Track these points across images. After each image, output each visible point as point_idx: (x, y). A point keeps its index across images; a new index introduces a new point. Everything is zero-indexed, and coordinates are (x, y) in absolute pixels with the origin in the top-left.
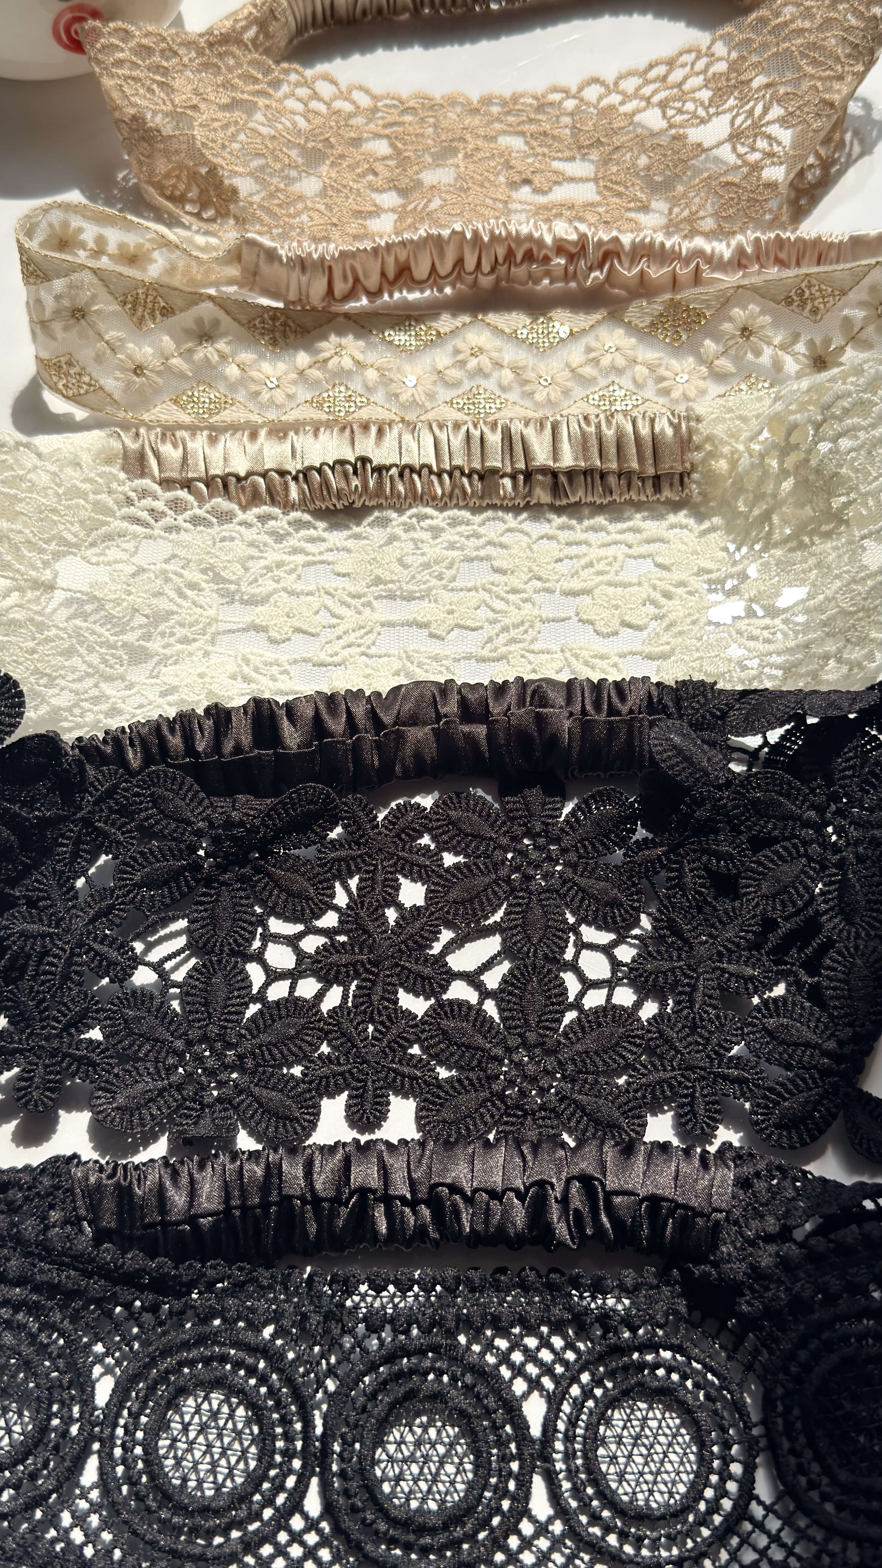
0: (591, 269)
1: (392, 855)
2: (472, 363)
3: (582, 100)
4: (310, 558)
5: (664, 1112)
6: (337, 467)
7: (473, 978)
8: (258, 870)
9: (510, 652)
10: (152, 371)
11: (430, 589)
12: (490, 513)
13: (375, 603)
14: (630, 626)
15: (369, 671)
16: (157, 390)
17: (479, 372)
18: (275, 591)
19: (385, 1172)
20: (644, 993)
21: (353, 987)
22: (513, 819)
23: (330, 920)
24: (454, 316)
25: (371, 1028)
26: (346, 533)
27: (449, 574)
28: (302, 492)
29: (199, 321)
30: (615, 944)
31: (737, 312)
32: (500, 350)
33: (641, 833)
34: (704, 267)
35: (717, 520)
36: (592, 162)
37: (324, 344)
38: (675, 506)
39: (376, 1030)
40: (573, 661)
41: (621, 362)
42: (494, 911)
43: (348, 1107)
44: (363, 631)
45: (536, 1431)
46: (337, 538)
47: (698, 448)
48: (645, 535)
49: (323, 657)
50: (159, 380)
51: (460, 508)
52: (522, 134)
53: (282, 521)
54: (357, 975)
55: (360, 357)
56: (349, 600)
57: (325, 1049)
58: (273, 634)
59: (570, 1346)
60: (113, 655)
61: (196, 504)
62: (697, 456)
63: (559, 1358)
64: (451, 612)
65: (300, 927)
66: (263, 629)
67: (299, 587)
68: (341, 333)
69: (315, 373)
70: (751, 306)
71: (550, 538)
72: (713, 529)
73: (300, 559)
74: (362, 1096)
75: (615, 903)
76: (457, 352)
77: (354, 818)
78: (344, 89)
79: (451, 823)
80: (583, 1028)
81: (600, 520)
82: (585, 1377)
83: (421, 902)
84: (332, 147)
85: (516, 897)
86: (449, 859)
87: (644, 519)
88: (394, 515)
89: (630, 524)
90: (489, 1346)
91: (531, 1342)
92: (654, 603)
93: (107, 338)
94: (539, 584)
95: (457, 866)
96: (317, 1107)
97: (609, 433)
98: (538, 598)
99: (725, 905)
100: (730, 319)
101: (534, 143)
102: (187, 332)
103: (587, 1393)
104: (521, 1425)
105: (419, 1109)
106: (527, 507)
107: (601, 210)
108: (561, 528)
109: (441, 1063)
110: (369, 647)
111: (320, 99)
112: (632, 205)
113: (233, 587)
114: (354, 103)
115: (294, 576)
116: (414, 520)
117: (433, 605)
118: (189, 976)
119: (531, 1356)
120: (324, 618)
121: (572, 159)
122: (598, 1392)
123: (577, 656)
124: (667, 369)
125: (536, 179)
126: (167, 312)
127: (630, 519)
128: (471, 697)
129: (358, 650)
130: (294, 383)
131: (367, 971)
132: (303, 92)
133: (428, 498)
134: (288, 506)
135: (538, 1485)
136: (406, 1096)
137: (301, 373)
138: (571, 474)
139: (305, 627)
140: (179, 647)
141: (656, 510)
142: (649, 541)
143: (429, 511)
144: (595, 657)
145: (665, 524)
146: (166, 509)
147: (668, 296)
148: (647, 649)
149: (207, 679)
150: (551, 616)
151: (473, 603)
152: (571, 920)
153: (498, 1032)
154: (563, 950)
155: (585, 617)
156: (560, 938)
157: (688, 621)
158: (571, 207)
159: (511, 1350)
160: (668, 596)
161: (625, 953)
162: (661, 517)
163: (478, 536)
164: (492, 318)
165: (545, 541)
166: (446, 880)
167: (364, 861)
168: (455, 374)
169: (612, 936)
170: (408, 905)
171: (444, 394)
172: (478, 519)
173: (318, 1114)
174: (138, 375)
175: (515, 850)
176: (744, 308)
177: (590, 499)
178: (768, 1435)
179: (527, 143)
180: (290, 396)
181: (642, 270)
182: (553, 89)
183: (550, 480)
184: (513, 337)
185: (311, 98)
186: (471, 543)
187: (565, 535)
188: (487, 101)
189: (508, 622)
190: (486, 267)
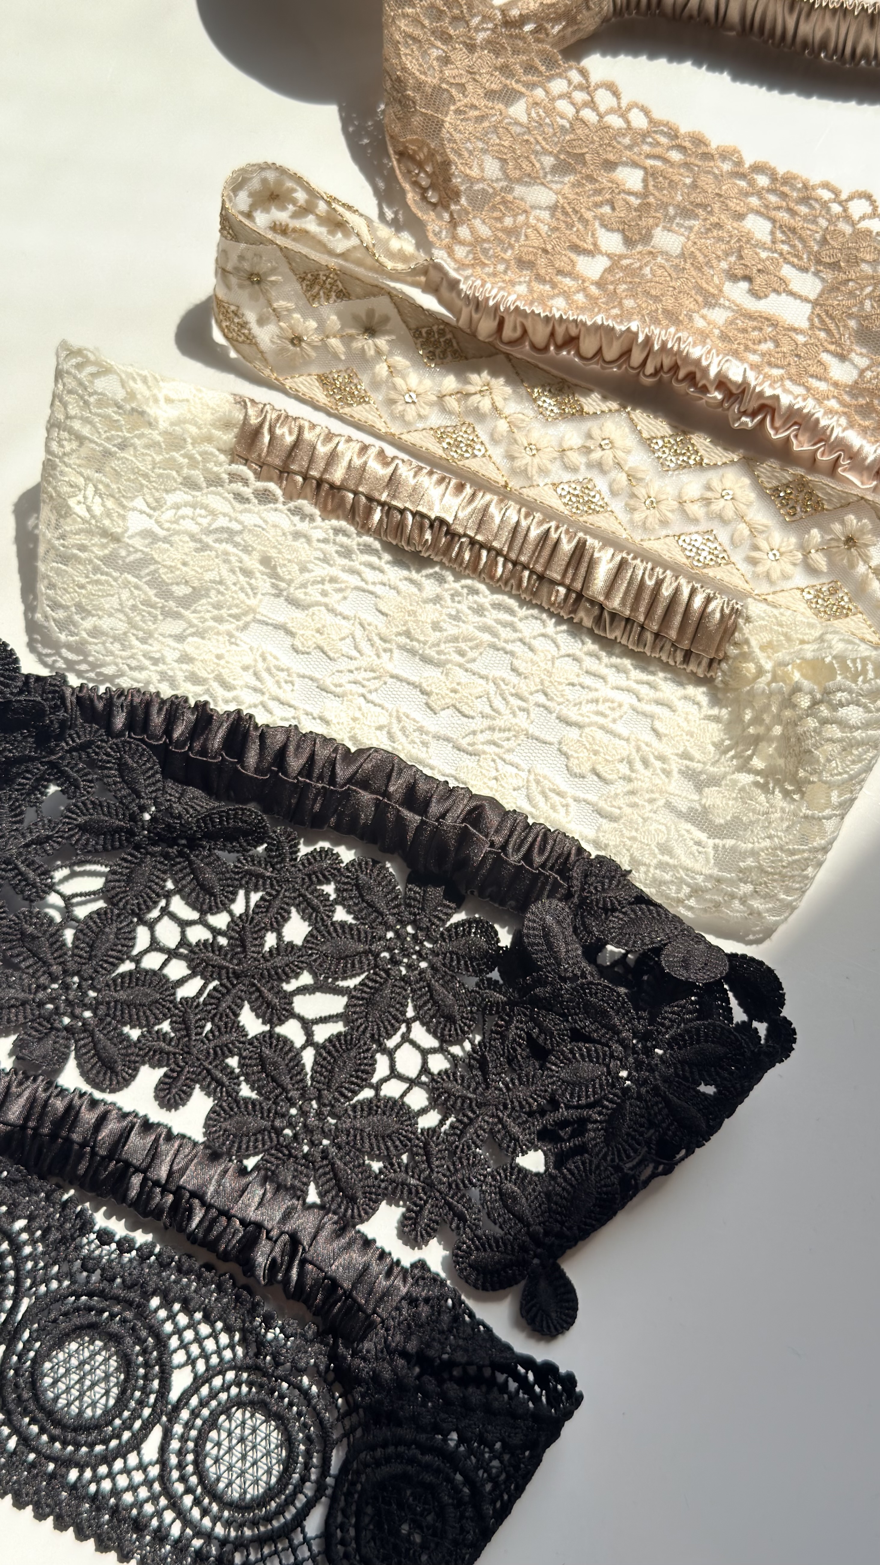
0: (744, 413)
1: (295, 890)
2: (596, 455)
3: (845, 210)
4: (362, 584)
5: (398, 1205)
6: (418, 518)
7: (307, 1025)
8: (181, 854)
9: (484, 753)
10: (309, 344)
11: (447, 662)
12: (535, 612)
13: (396, 652)
14: (598, 776)
15: (358, 714)
16: (307, 362)
17: (599, 466)
18: (318, 604)
19: (154, 1154)
20: (434, 1103)
21: (211, 986)
22: (409, 905)
23: (220, 921)
24: (605, 398)
25: (209, 1026)
26: (405, 573)
27: (471, 654)
28: (381, 520)
29: (370, 313)
30: (433, 1051)
31: (851, 519)
32: (629, 452)
33: (495, 975)
34: (845, 462)
35: (724, 713)
36: (823, 280)
37: (474, 377)
38: (699, 681)
39: (211, 1031)
40: (533, 785)
41: (729, 513)
42: (354, 976)
43: (161, 1082)
44: (372, 675)
45: (174, 1395)
46: (396, 574)
47: (736, 644)
48: (659, 695)
49: (328, 682)
50: (313, 354)
51: (511, 596)
52: (773, 221)
53: (354, 540)
54: (220, 979)
55: (500, 403)
56: (376, 639)
57: (166, 1026)
58: (297, 643)
59: (232, 1346)
60: (149, 613)
61: (281, 499)
62: (733, 651)
63: (219, 1352)
64: (455, 691)
65: (195, 915)
66: (292, 634)
67: (339, 608)
68: (494, 374)
69: (452, 403)
70: (865, 521)
71: (576, 659)
72: (717, 719)
73: (354, 581)
74: (174, 1079)
75: (450, 1019)
76: (589, 436)
77: (279, 846)
78: (624, 105)
79: (357, 886)
80: (370, 1109)
81: (627, 662)
82: (230, 1375)
83: (299, 941)
84: (585, 164)
85: (375, 974)
86: (341, 915)
87: (666, 679)
88: (450, 578)
89: (651, 678)
90: (172, 1317)
91: (205, 1329)
92: (630, 763)
93: (275, 305)
94: (542, 699)
95: (343, 924)
96: (136, 1070)
97: (666, 592)
98: (535, 711)
99: (531, 1067)
100: (843, 523)
101: (779, 235)
102: (356, 318)
103: (226, 1388)
104: (165, 1385)
105: (213, 1111)
106: (570, 621)
107: (801, 339)
108: (590, 654)
109: (247, 1081)
110: (370, 692)
111: (595, 108)
112: (832, 348)
113: (283, 585)
114: (628, 122)
115: (341, 595)
116: (465, 591)
117: (443, 678)
118: (90, 916)
119: (199, 1340)
120: (347, 647)
121: (804, 270)
122: (234, 1390)
123: (538, 782)
124: (767, 539)
125: (759, 280)
126: (343, 295)
127: (653, 673)
128: (422, 786)
129: (362, 690)
130: (431, 404)
131: (228, 978)
132: (580, 96)
133: (486, 575)
134: (364, 528)
135: (157, 1434)
136: (208, 1094)
137: (441, 397)
138: (614, 615)
139: (326, 648)
140: (211, 623)
141: (680, 677)
142: (658, 703)
143: (482, 587)
144: (553, 791)
145: (680, 691)
146: (251, 497)
147: (800, 471)
148: (602, 804)
149: (222, 662)
150: (537, 734)
151: (478, 691)
152: (410, 1013)
153: (302, 1080)
154: (389, 1036)
155: (565, 749)
156: (392, 1025)
157: (647, 796)
158: (775, 325)
159: (188, 1327)
160: (646, 763)
161: (438, 1063)
162: (681, 684)
163: (515, 630)
164: (639, 415)
165: (570, 660)
166: (329, 933)
167: (272, 885)
168: (576, 458)
169: (435, 1043)
170: (287, 939)
171: (558, 473)
172: (524, 612)
173: (133, 1077)
174: (294, 345)
175: (396, 932)
176: (859, 519)
177: (624, 642)
178: (336, 1487)
179: (772, 233)
180: (420, 416)
181: (788, 438)
182: (826, 186)
183: (596, 611)
184: (647, 443)
185: (585, 105)
186: (505, 633)
187: (590, 663)
188: (758, 168)
189: (499, 723)
190: (650, 369)
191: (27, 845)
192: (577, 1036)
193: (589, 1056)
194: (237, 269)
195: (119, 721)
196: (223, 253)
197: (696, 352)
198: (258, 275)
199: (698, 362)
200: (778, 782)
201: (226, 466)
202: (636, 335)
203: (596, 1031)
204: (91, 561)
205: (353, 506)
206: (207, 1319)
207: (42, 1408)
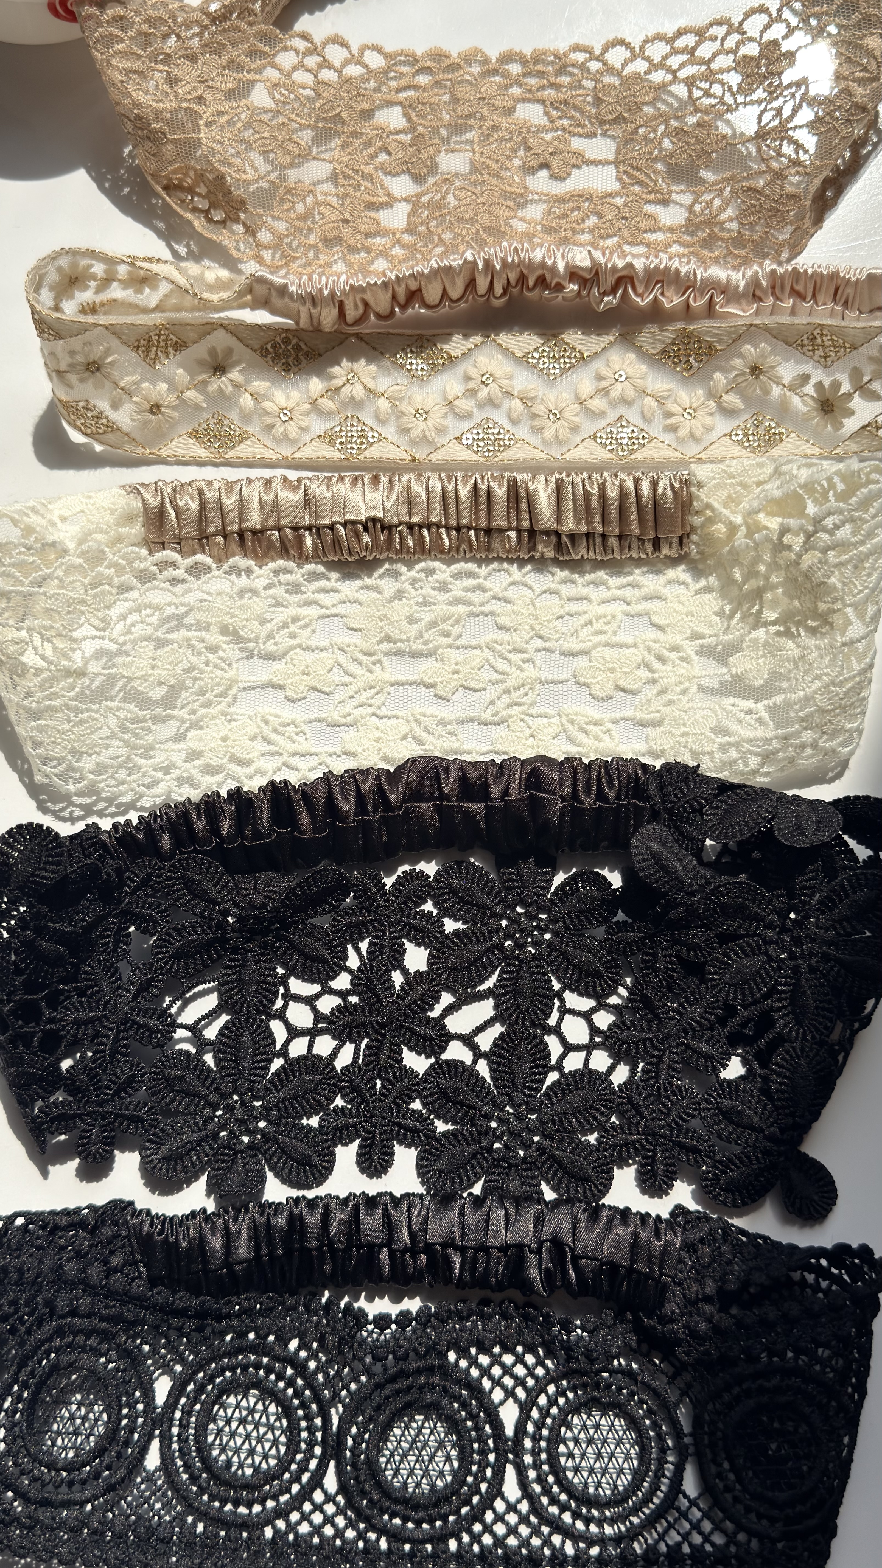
0: (605, 294)
1: (398, 923)
2: (483, 393)
3: (605, 63)
4: (324, 611)
5: (629, 1165)
6: (349, 527)
7: (468, 1040)
8: (279, 938)
9: (510, 717)
10: (168, 407)
11: (436, 648)
12: (495, 565)
13: (384, 659)
14: (624, 690)
15: (378, 734)
16: (173, 424)
17: (491, 402)
18: (292, 648)
19: (389, 1225)
20: (617, 1058)
21: (363, 1046)
22: (509, 889)
23: (343, 981)
24: (466, 336)
25: (379, 1084)
26: (358, 583)
27: (455, 631)
28: (314, 544)
29: (213, 352)
30: (594, 1010)
31: (748, 349)
32: (510, 378)
33: (620, 916)
34: (719, 299)
35: (713, 580)
36: (613, 138)
37: (336, 370)
38: (674, 562)
39: (383, 1086)
40: (570, 727)
41: (631, 393)
42: (490, 976)
43: (359, 1155)
44: (373, 691)
45: (509, 1431)
46: (350, 588)
47: (697, 513)
48: (645, 591)
49: (336, 717)
50: (175, 414)
51: (467, 561)
52: (542, 102)
53: (298, 573)
54: (367, 1035)
55: (371, 385)
56: (361, 657)
57: (339, 1102)
58: (289, 693)
59: (540, 1362)
60: (142, 728)
61: (214, 566)
62: (697, 521)
63: (531, 1373)
64: (457, 672)
65: (316, 988)
66: (282, 687)
67: (313, 643)
68: (353, 358)
69: (327, 404)
70: (762, 345)
71: (552, 592)
72: (708, 590)
73: (313, 612)
74: (370, 1146)
75: (596, 974)
76: (468, 378)
77: (366, 890)
78: (355, 51)
79: (453, 892)
80: (563, 1090)
81: (601, 574)
82: (551, 1389)
83: (424, 968)
84: (343, 123)
85: (508, 965)
86: (450, 925)
87: (643, 573)
88: (404, 569)
89: (630, 579)
90: (474, 1362)
91: (508, 1359)
92: (647, 666)
93: (122, 384)
94: (539, 643)
95: (456, 933)
96: (333, 1154)
97: (612, 493)
98: (539, 658)
99: (692, 985)
100: (741, 356)
101: (554, 113)
102: (201, 363)
103: (552, 1402)
104: (498, 1426)
105: (419, 1159)
106: (531, 559)
107: (619, 201)
108: (564, 581)
109: (438, 1117)
110: (379, 708)
111: (330, 67)
112: (652, 197)
113: (251, 645)
114: (366, 66)
115: (309, 630)
116: (423, 575)
117: (439, 665)
118: (221, 1034)
119: (507, 1371)
120: (337, 677)
121: (592, 135)
122: (561, 1401)
123: (572, 722)
124: (676, 402)
125: (555, 162)
126: (180, 346)
127: (630, 573)
128: (473, 774)
129: (370, 710)
130: (307, 414)
131: (377, 1032)
132: (312, 61)
133: (435, 551)
134: (302, 557)
135: (510, 1472)
136: (409, 1146)
137: (314, 402)
138: (572, 537)
139: (319, 687)
140: (203, 711)
141: (655, 566)
142: (646, 598)
143: (437, 564)
144: (590, 723)
145: (662, 579)
146: (186, 576)
147: (680, 326)
148: (639, 715)
149: (229, 743)
150: (550, 677)
151: (477, 662)
152: (557, 986)
153: (488, 1093)
154: (548, 1016)
155: (582, 680)
156: (546, 1005)
157: (678, 689)
158: (590, 198)
159: (492, 1365)
160: (662, 659)
161: (604, 1020)
162: (659, 572)
163: (484, 590)
164: (505, 338)
165: (548, 595)
166: (447, 947)
167: (374, 927)
168: (465, 405)
169: (592, 1003)
170: (412, 971)
171: (456, 427)
172: (484, 570)
173: (332, 1162)
174: (154, 414)
175: (509, 918)
176: (756, 346)
177: (592, 556)
178: (696, 1444)
179: (546, 114)
180: (303, 430)
181: (656, 298)
182: (576, 48)
183: (554, 539)
184: (524, 361)
185: (320, 66)
186: (477, 597)
187: (567, 590)
188: (506, 58)
189: (510, 683)
190: (498, 290)
191: (134, 998)
192: (724, 939)
193: (744, 952)
194: (72, 366)
195: (166, 843)
196: (50, 358)
197: (537, 255)
198: (94, 362)
199: (543, 264)
200: (798, 624)
201: (150, 558)
202: (474, 262)
203: (740, 927)
204: (66, 705)
205: (282, 542)
206: (507, 1349)
207: (396, 1501)
